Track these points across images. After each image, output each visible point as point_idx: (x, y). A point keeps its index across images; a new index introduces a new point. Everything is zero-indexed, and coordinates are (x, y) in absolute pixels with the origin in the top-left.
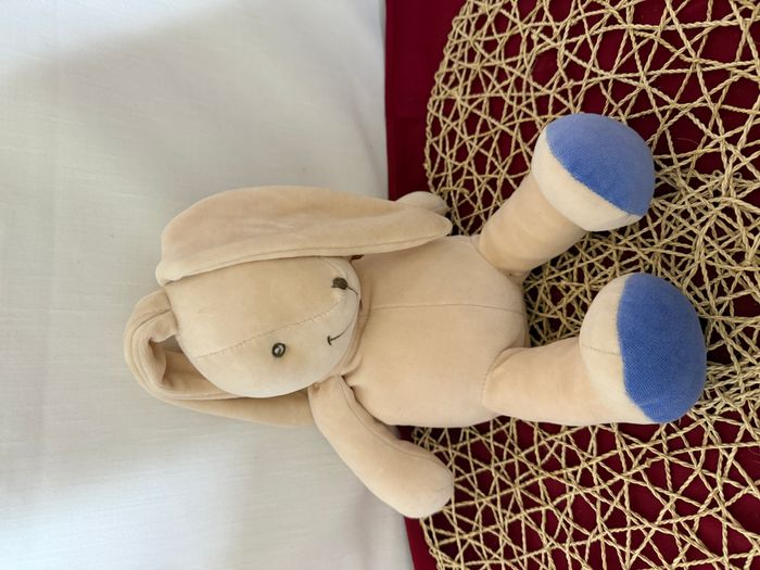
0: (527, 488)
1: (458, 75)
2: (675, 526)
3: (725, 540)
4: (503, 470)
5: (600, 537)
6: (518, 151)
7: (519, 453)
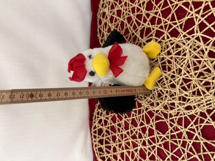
0: (126, 143)
4: (120, 135)
7: (124, 131)
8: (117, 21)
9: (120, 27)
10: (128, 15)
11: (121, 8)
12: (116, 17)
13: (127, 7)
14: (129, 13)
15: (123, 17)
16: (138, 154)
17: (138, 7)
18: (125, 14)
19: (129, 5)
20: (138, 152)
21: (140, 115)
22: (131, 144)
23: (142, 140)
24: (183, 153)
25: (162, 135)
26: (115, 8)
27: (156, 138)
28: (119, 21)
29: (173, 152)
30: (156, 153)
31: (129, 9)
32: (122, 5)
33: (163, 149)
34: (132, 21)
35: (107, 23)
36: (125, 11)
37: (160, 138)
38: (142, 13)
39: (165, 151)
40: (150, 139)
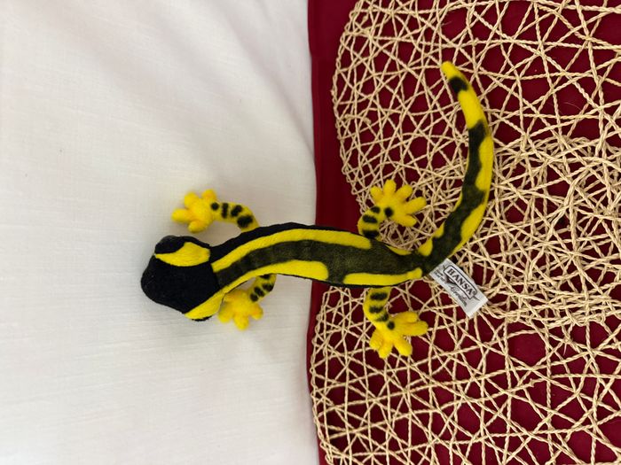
0: (416, 393)
1: (372, 17)
2: (549, 437)
3: (593, 452)
4: (394, 375)
5: (482, 440)
6: (421, 93)
7: (411, 363)
8: (397, 70)
9: (400, 88)
10: (429, 64)
11: (412, 40)
12: (395, 58)
13: (432, 44)
14: (434, 59)
15: (416, 65)
16: (453, 419)
17: (463, 51)
18: (422, 59)
19: (436, 41)
20: (455, 414)
21: (462, 321)
22: (432, 395)
23: (469, 382)
24: (585, 409)
25: (528, 368)
26: (396, 33)
27: (509, 375)
28: (401, 71)
29: (557, 409)
30: (509, 414)
31: (435, 48)
32: (419, 34)
33: (530, 402)
34: (438, 82)
35: (365, 67)
36: (422, 51)
37: (521, 377)
38: (470, 71)
39: (534, 408)
40: (490, 378)
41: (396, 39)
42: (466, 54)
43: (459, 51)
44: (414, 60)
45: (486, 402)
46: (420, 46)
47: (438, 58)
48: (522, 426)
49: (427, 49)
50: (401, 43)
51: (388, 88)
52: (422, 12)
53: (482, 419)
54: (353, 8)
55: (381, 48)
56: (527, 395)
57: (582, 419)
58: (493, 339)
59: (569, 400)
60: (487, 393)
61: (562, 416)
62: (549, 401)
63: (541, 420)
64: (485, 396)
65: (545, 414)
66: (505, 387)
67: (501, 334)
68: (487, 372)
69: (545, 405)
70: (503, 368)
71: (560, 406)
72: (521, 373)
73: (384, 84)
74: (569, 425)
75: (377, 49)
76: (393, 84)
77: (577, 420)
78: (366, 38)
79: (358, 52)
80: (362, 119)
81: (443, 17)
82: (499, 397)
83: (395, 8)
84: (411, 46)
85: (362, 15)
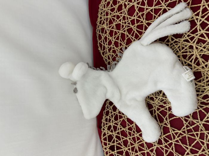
8: (117, 34)
9: (120, 39)
10: (128, 27)
11: (119, 22)
12: (115, 30)
13: (126, 21)
14: (129, 25)
15: (123, 30)
16: (154, 154)
17: (137, 18)
18: (124, 27)
19: (127, 19)
20: (154, 152)
22: (145, 145)
25: (178, 131)
26: (113, 22)
27: (172, 135)
28: (119, 33)
29: (192, 146)
30: (174, 150)
31: (128, 21)
32: (121, 19)
33: (181, 144)
34: (133, 31)
35: (107, 37)
36: (124, 24)
37: (176, 135)
38: (142, 23)
39: (183, 146)
40: (165, 136)
41: (114, 24)
42: (139, 19)
43: (136, 19)
44: (122, 28)
45: (165, 146)
46: (123, 23)
47: (130, 24)
48: (179, 154)
49: (125, 23)
50: (116, 25)
51: (116, 41)
52: (120, 12)
53: (164, 152)
54: (97, 20)
55: (110, 29)
56: (180, 142)
57: (202, 149)
58: (164, 121)
59: (195, 142)
60: (165, 142)
61: (194, 148)
62: (188, 143)
63: (186, 151)
64: (164, 144)
65: (187, 148)
66: (171, 140)
67: (166, 119)
68: (164, 135)
69: (187, 145)
70: (169, 132)
71: (192, 145)
72: (176, 134)
73: (115, 40)
74: (197, 152)
75: (109, 30)
76: (118, 39)
77: (200, 150)
78: (104, 28)
79: (103, 33)
80: (111, 54)
81: (127, 11)
82: (170, 143)
83: (111, 15)
84: (120, 24)
85: (101, 21)
